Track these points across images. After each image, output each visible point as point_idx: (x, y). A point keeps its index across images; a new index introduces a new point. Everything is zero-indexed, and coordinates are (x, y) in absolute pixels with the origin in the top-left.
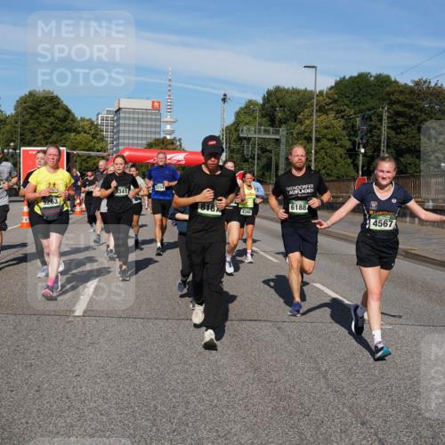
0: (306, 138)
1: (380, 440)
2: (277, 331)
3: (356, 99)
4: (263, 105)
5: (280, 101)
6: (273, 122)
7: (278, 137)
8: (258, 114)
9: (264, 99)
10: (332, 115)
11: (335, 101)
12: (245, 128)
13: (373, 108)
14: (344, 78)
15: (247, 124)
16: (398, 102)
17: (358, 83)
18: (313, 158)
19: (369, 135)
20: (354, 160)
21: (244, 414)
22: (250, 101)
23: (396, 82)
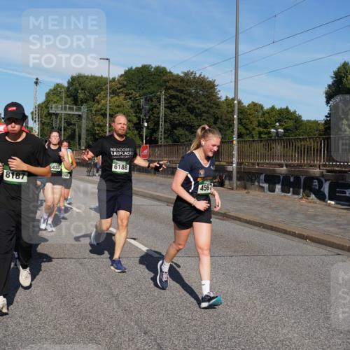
0: (102, 114)
1: (158, 345)
2: (79, 266)
3: (140, 85)
4: (68, 88)
5: (82, 85)
6: (76, 101)
7: (80, 113)
8: (63, 95)
9: (69, 82)
10: (122, 96)
11: (124, 86)
12: (54, 106)
13: (154, 92)
14: (131, 68)
15: (55, 102)
16: (172, 88)
17: (142, 72)
18: (108, 130)
19: (151, 113)
20: (140, 132)
21: (54, 332)
22: (58, 84)
23: (170, 73)
